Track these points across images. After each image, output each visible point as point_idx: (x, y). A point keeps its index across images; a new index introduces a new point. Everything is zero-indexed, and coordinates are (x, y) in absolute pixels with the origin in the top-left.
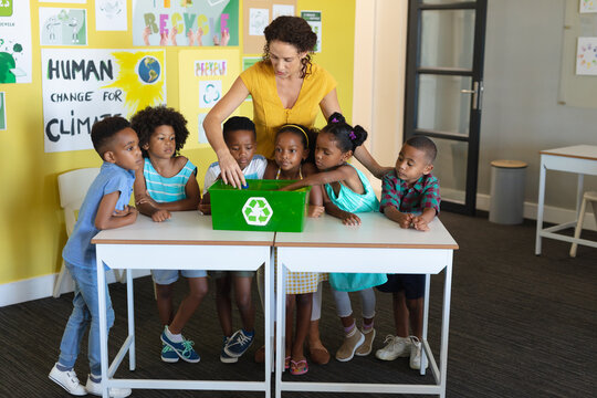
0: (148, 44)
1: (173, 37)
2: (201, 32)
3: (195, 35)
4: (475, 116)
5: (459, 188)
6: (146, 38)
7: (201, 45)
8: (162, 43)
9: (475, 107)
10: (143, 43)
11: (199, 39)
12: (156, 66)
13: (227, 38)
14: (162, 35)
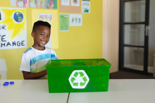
0: (18, 6)
1: (29, 4)
2: (41, 2)
3: (39, 3)
4: (146, 38)
5: (141, 65)
6: (17, 3)
7: (41, 7)
8: (24, 6)
9: (146, 35)
10: (15, 5)
11: (40, 5)
12: (21, 15)
13: (53, 6)
14: (24, 3)
